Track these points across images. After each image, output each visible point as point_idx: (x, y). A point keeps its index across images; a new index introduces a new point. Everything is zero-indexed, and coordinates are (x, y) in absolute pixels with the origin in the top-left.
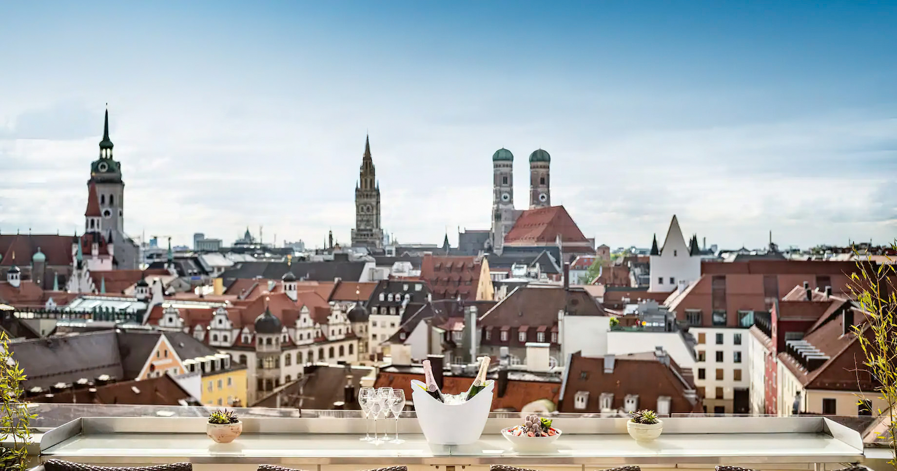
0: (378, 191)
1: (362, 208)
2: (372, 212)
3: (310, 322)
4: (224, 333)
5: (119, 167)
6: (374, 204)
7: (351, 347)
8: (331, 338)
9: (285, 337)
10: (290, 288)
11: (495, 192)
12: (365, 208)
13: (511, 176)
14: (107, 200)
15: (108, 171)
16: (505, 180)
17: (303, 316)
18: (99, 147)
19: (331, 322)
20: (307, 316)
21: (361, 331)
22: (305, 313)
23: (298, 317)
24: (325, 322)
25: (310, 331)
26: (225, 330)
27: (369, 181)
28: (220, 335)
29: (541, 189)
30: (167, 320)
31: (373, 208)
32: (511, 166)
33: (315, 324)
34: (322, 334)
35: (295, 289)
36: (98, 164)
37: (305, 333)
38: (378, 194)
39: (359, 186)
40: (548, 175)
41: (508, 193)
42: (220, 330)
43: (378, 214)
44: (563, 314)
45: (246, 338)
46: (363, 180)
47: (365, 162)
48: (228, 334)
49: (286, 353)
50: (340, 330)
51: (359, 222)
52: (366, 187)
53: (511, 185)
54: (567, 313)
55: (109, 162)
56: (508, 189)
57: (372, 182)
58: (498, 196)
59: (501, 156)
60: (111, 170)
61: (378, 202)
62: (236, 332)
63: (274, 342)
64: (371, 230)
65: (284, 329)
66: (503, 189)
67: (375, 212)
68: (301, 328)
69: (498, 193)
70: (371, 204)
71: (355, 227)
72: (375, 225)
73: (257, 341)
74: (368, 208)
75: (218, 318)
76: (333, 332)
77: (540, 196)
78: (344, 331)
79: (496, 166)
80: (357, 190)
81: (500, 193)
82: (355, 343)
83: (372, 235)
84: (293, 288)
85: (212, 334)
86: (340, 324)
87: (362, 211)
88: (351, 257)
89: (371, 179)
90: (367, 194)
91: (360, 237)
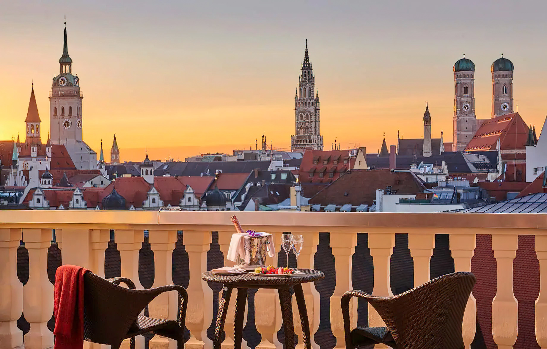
0: (317, 99)
1: (301, 116)
2: (311, 120)
5: (77, 82)
6: (313, 111)
11: (456, 103)
12: (304, 116)
13: (472, 86)
14: (67, 112)
15: (67, 85)
16: (466, 90)
18: (59, 64)
27: (307, 89)
29: (504, 98)
30: (36, 201)
31: (311, 115)
32: (473, 76)
35: (151, 174)
36: (59, 79)
38: (318, 102)
39: (298, 96)
40: (511, 84)
41: (469, 103)
43: (317, 122)
46: (303, 89)
51: (299, 129)
52: (305, 95)
53: (472, 95)
55: (67, 76)
56: (469, 99)
57: (312, 91)
58: (459, 106)
59: (461, 66)
60: (70, 84)
61: (317, 110)
64: (310, 137)
66: (463, 99)
67: (313, 120)
69: (459, 103)
70: (309, 112)
71: (294, 134)
72: (313, 132)
74: (307, 115)
77: (502, 105)
79: (457, 77)
80: (296, 98)
81: (461, 104)
83: (310, 141)
84: (149, 173)
87: (302, 119)
88: (260, 156)
89: (310, 88)
90: (306, 103)
91: (299, 144)
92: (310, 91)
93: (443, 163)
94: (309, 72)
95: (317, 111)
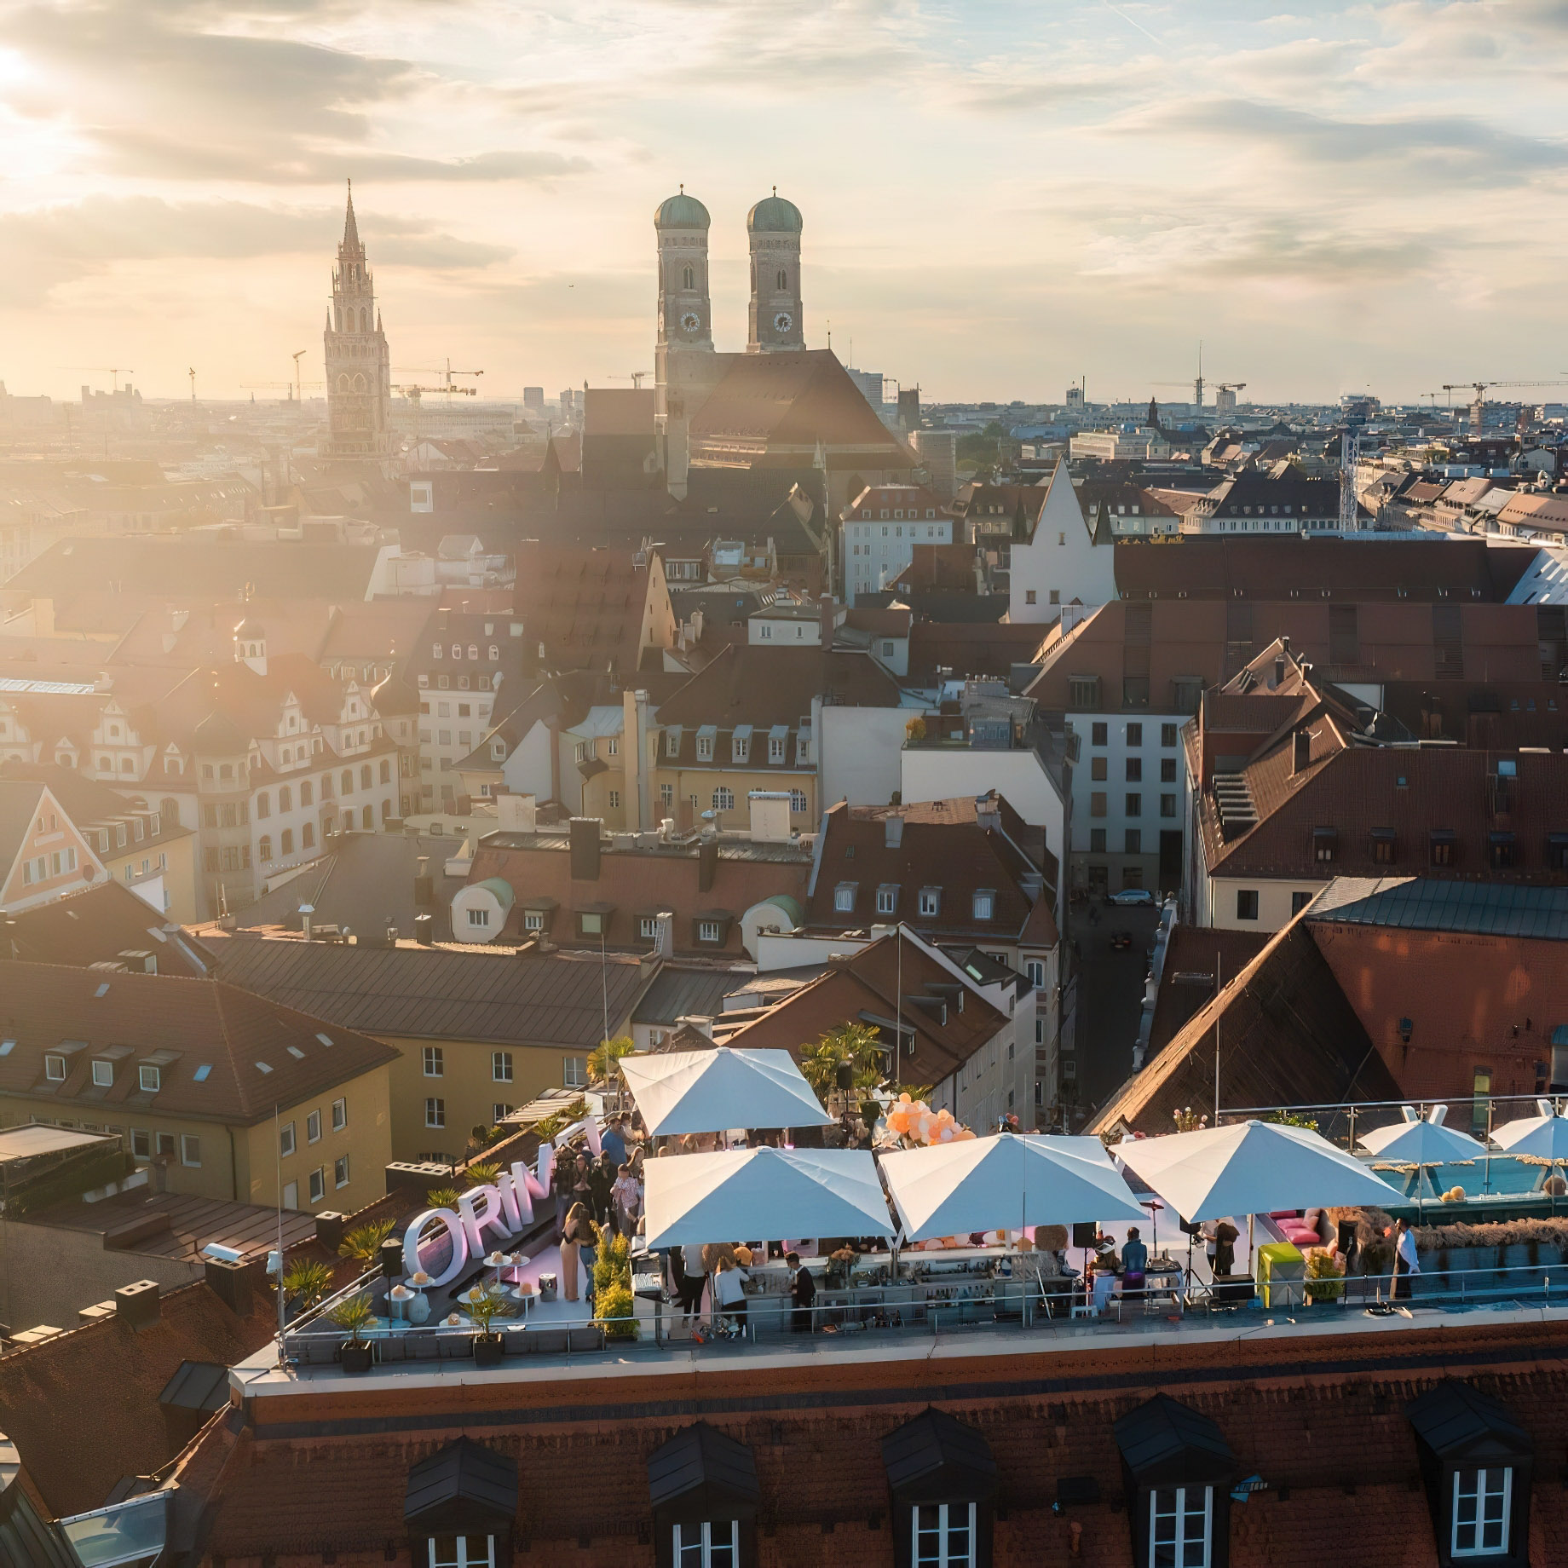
0: (380, 334)
1: (344, 382)
2: (369, 392)
3: (302, 724)
4: (122, 755)
6: (373, 370)
7: (384, 766)
8: (347, 753)
9: (254, 759)
10: (253, 653)
12: (350, 381)
16: (689, 279)
17: (288, 714)
19: (343, 720)
20: (296, 713)
21: (404, 732)
22: (292, 707)
23: (280, 717)
24: (332, 720)
25: (304, 742)
26: (126, 748)
27: (357, 313)
28: (117, 760)
29: (779, 300)
31: (370, 382)
32: (704, 243)
33: (311, 727)
34: (326, 744)
35: (262, 654)
37: (292, 748)
38: (383, 345)
39: (333, 329)
40: (797, 265)
42: (116, 748)
43: (383, 396)
44: (820, 703)
45: (174, 765)
46: (344, 310)
47: (346, 264)
48: (133, 756)
49: (259, 791)
50: (362, 734)
51: (335, 415)
53: (705, 289)
54: (828, 700)
56: (697, 301)
57: (366, 315)
58: (671, 319)
59: (676, 215)
61: (383, 364)
62: (150, 752)
63: (235, 773)
65: (253, 744)
66: (683, 301)
67: (375, 391)
68: (286, 739)
69: (671, 311)
70: (365, 372)
73: (200, 773)
74: (359, 380)
75: (108, 723)
76: (348, 738)
77: (777, 319)
78: (369, 736)
79: (664, 242)
80: (328, 333)
81: (677, 311)
82: (392, 758)
83: (371, 448)
84: (258, 652)
85: (97, 756)
86: (361, 722)
87: (343, 389)
88: (344, 532)
89: (363, 308)
90: (354, 347)
91: (341, 452)
92: (363, 317)
93: (770, 540)
94: (358, 267)
95: (384, 368)
